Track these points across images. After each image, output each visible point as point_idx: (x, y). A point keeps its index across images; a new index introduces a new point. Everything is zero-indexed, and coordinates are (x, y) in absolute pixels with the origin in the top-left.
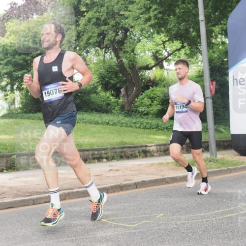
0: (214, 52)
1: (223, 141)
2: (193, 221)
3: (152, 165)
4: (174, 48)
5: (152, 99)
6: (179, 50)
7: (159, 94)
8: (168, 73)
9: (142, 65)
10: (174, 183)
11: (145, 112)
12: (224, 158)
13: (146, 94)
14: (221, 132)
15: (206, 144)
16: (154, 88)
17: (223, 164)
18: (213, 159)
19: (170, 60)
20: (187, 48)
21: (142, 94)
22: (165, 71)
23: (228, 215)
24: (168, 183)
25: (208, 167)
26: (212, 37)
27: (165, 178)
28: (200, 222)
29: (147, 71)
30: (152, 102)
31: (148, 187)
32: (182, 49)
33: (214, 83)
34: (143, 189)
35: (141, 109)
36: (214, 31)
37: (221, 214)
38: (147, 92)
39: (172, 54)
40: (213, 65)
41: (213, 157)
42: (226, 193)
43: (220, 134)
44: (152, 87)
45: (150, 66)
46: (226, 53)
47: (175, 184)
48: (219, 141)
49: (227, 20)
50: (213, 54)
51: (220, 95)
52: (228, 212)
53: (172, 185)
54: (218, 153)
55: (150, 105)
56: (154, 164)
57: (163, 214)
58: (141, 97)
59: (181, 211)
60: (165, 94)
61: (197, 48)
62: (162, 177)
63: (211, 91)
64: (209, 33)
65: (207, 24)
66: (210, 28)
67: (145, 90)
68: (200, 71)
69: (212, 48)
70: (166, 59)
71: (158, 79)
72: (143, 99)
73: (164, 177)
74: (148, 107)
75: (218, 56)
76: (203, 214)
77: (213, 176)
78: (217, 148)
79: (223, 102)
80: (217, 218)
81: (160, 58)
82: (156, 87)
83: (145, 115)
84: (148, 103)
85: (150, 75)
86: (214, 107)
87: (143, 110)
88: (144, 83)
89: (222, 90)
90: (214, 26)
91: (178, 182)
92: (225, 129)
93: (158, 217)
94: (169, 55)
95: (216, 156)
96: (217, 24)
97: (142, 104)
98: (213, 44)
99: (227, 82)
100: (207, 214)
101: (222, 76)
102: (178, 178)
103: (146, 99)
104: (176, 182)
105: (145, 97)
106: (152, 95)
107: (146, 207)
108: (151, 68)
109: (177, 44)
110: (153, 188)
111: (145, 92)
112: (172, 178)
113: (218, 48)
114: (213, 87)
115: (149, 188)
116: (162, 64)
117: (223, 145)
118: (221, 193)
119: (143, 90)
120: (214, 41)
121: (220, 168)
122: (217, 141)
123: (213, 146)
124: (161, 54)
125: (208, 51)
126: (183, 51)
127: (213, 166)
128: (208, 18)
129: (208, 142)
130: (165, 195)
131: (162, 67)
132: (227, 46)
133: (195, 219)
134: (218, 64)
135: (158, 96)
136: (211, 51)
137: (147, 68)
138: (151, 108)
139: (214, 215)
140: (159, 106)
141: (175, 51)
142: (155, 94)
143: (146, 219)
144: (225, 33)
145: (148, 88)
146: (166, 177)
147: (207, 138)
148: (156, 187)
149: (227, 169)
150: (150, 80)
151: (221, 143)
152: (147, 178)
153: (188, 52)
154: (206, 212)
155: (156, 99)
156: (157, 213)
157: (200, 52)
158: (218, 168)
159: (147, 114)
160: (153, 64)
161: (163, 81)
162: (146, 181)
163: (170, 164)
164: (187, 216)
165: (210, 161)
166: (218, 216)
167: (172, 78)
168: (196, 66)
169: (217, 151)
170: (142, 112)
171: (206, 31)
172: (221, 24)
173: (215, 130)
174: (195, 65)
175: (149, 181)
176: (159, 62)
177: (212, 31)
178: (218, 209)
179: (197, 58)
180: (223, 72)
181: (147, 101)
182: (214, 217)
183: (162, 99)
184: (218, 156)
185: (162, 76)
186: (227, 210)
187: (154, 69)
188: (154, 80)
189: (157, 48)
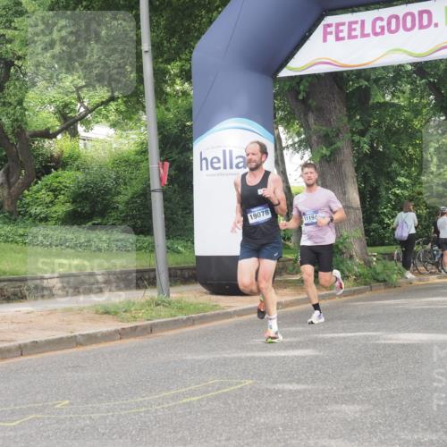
0: (168, 110)
1: (182, 269)
2: (122, 413)
3: (52, 312)
4: (97, 100)
5: (55, 191)
6: (105, 103)
7: (68, 182)
8: (85, 144)
9: (36, 130)
10: (91, 344)
11: (43, 215)
12: (182, 298)
13: (43, 183)
14: (179, 252)
15: (152, 274)
16: (60, 172)
17: (181, 309)
18: (163, 301)
19: (89, 122)
20: (120, 100)
21: (36, 183)
22: (81, 141)
23: (185, 401)
24: (81, 345)
25: (154, 314)
26: (166, 82)
27: (75, 336)
28: (135, 414)
29: (46, 140)
30: (56, 197)
31: (44, 352)
32: (112, 103)
33: (167, 164)
34: (34, 357)
35: (35, 210)
36: (168, 72)
37: (173, 399)
38: (47, 179)
39: (94, 110)
40: (166, 133)
41: (163, 297)
42: (183, 361)
43: (177, 255)
44: (56, 169)
45: (51, 132)
46: (189, 112)
47: (94, 347)
48: (175, 269)
49: (191, 53)
50: (166, 112)
51: (179, 186)
52: (184, 395)
53: (89, 348)
54: (172, 289)
55: (51, 202)
56: (56, 310)
57: (67, 402)
58: (35, 188)
59: (102, 395)
60: (79, 182)
61: (139, 102)
62: (70, 335)
63: (161, 180)
64: (160, 76)
65: (155, 58)
66: (162, 66)
67: (43, 175)
68: (143, 143)
69: (166, 102)
70: (82, 118)
71: (67, 155)
72: (38, 191)
73: (73, 334)
74: (48, 207)
75: (175, 116)
76: (140, 399)
77: (164, 331)
78: (170, 281)
79: (183, 198)
80: (166, 406)
81: (71, 117)
82: (64, 169)
83: (41, 220)
84: (48, 200)
85: (52, 148)
86: (166, 208)
87: (38, 211)
88: (41, 163)
89: (182, 178)
90: (168, 61)
91: (100, 342)
92: (185, 247)
93: (58, 406)
94: (89, 111)
95: (168, 295)
96: (173, 60)
97: (36, 202)
98: (167, 94)
99: (191, 164)
100: (146, 398)
101: (181, 153)
102: (99, 335)
103: (43, 191)
104: (95, 343)
105: (42, 189)
106: (56, 185)
107: (38, 390)
108: (54, 136)
109: (102, 93)
110: (52, 353)
111: (43, 179)
112: (88, 335)
113: (176, 103)
114: (165, 172)
115: (46, 354)
116: (75, 129)
117: (180, 276)
118: (175, 361)
119: (40, 174)
120: (168, 90)
121: (175, 316)
122: (170, 269)
123: (163, 277)
124: (73, 110)
125: (157, 107)
126: (112, 106)
127: (162, 314)
128: (157, 48)
129: (154, 270)
130: (74, 367)
131: (75, 134)
132: (192, 100)
133: (125, 409)
134: (176, 131)
135: (66, 187)
136: (163, 107)
137: (47, 134)
138: (54, 209)
139: (160, 401)
140: (68, 204)
141: (98, 106)
142: (59, 182)
143: (36, 411)
144: (187, 75)
145: (49, 172)
146: (77, 333)
147: (153, 263)
148: (59, 352)
149: (188, 319)
150: (52, 156)
151: (179, 272)
152: (41, 336)
153: (122, 108)
154: (147, 396)
155: (62, 192)
156: (57, 399)
157: (144, 108)
158: (172, 316)
159: (45, 219)
160: (58, 128)
161: (76, 159)
162: (41, 341)
163: (85, 311)
164: (111, 404)
165: (157, 305)
166: (168, 403)
167: (92, 154)
168: (135, 134)
169: (171, 286)
170: (36, 216)
171: (154, 70)
172: (181, 59)
173: (168, 248)
174: (134, 132)
175: (46, 341)
176: (69, 124)
177: (165, 72)
178: (169, 389)
179: (139, 120)
180: (184, 146)
181: (45, 196)
182: (159, 404)
183: (74, 192)
184: (171, 295)
185: (73, 150)
186: (184, 390)
187: (59, 137)
188: (60, 156)
189: (66, 98)
